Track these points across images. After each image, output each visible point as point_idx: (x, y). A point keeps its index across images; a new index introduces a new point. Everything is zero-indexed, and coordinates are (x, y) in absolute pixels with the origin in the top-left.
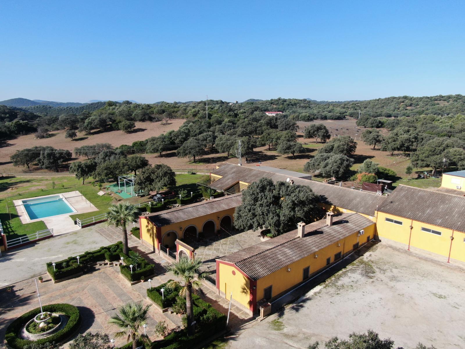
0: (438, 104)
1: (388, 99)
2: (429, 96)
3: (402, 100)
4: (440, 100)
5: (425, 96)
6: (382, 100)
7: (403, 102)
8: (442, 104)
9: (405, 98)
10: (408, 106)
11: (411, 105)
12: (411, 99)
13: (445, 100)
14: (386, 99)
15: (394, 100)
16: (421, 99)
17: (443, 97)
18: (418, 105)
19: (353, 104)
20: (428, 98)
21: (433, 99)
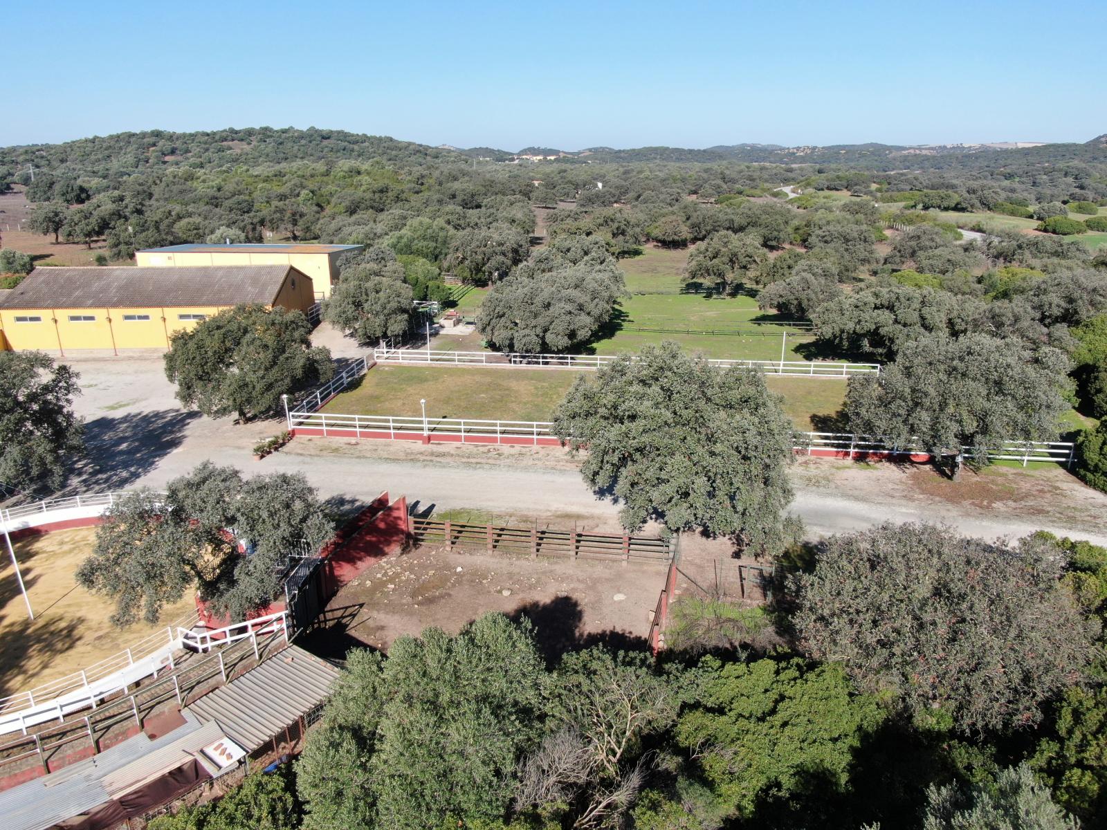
0: (230, 148)
1: (118, 138)
2: (209, 131)
3: (153, 140)
4: (233, 140)
5: (200, 130)
6: (103, 140)
7: (154, 145)
8: (238, 148)
9: (157, 134)
10: (168, 155)
11: (173, 152)
12: (171, 137)
13: (242, 140)
14: (111, 137)
15: (132, 140)
16: (193, 136)
17: (236, 132)
18: (187, 151)
19: (26, 152)
20: (208, 135)
21: (217, 137)
